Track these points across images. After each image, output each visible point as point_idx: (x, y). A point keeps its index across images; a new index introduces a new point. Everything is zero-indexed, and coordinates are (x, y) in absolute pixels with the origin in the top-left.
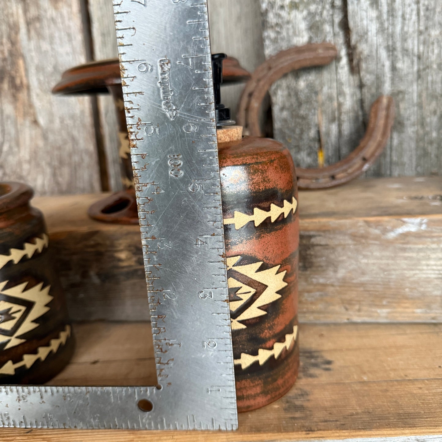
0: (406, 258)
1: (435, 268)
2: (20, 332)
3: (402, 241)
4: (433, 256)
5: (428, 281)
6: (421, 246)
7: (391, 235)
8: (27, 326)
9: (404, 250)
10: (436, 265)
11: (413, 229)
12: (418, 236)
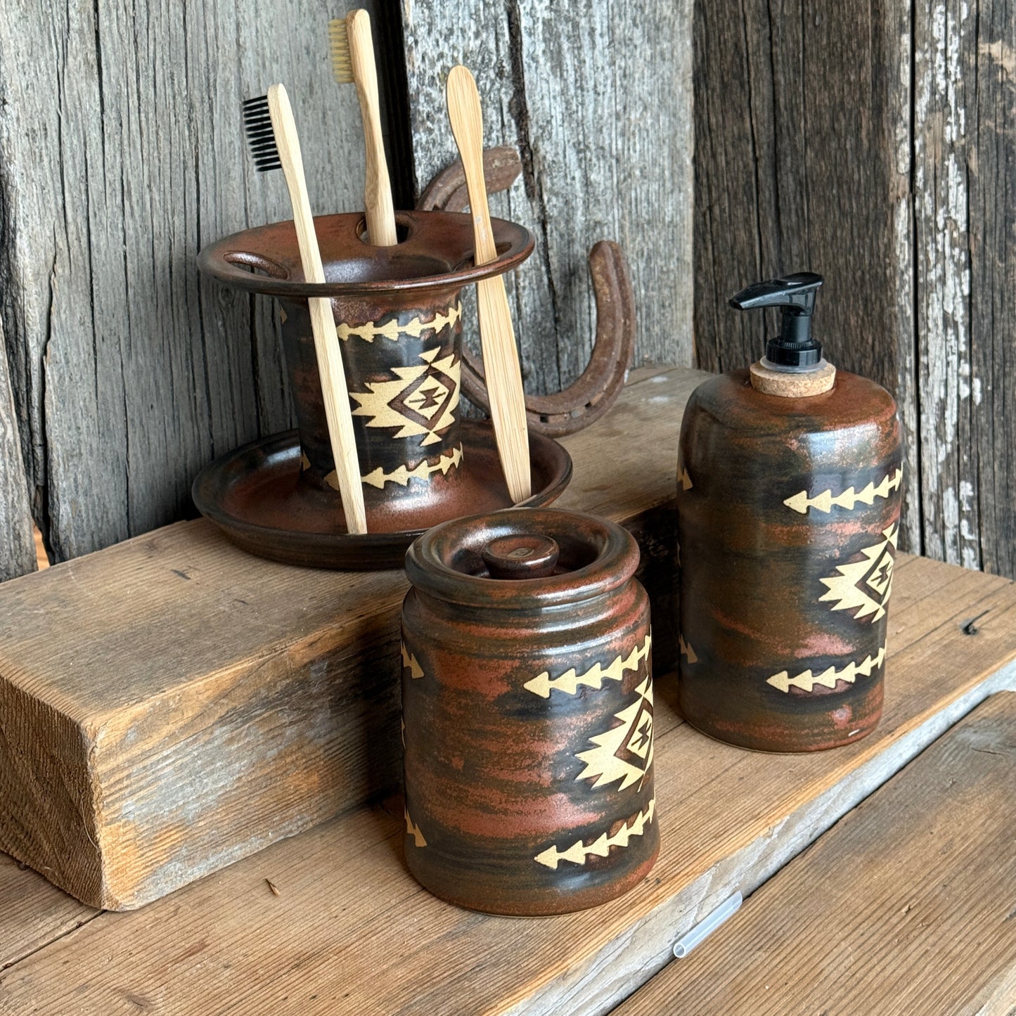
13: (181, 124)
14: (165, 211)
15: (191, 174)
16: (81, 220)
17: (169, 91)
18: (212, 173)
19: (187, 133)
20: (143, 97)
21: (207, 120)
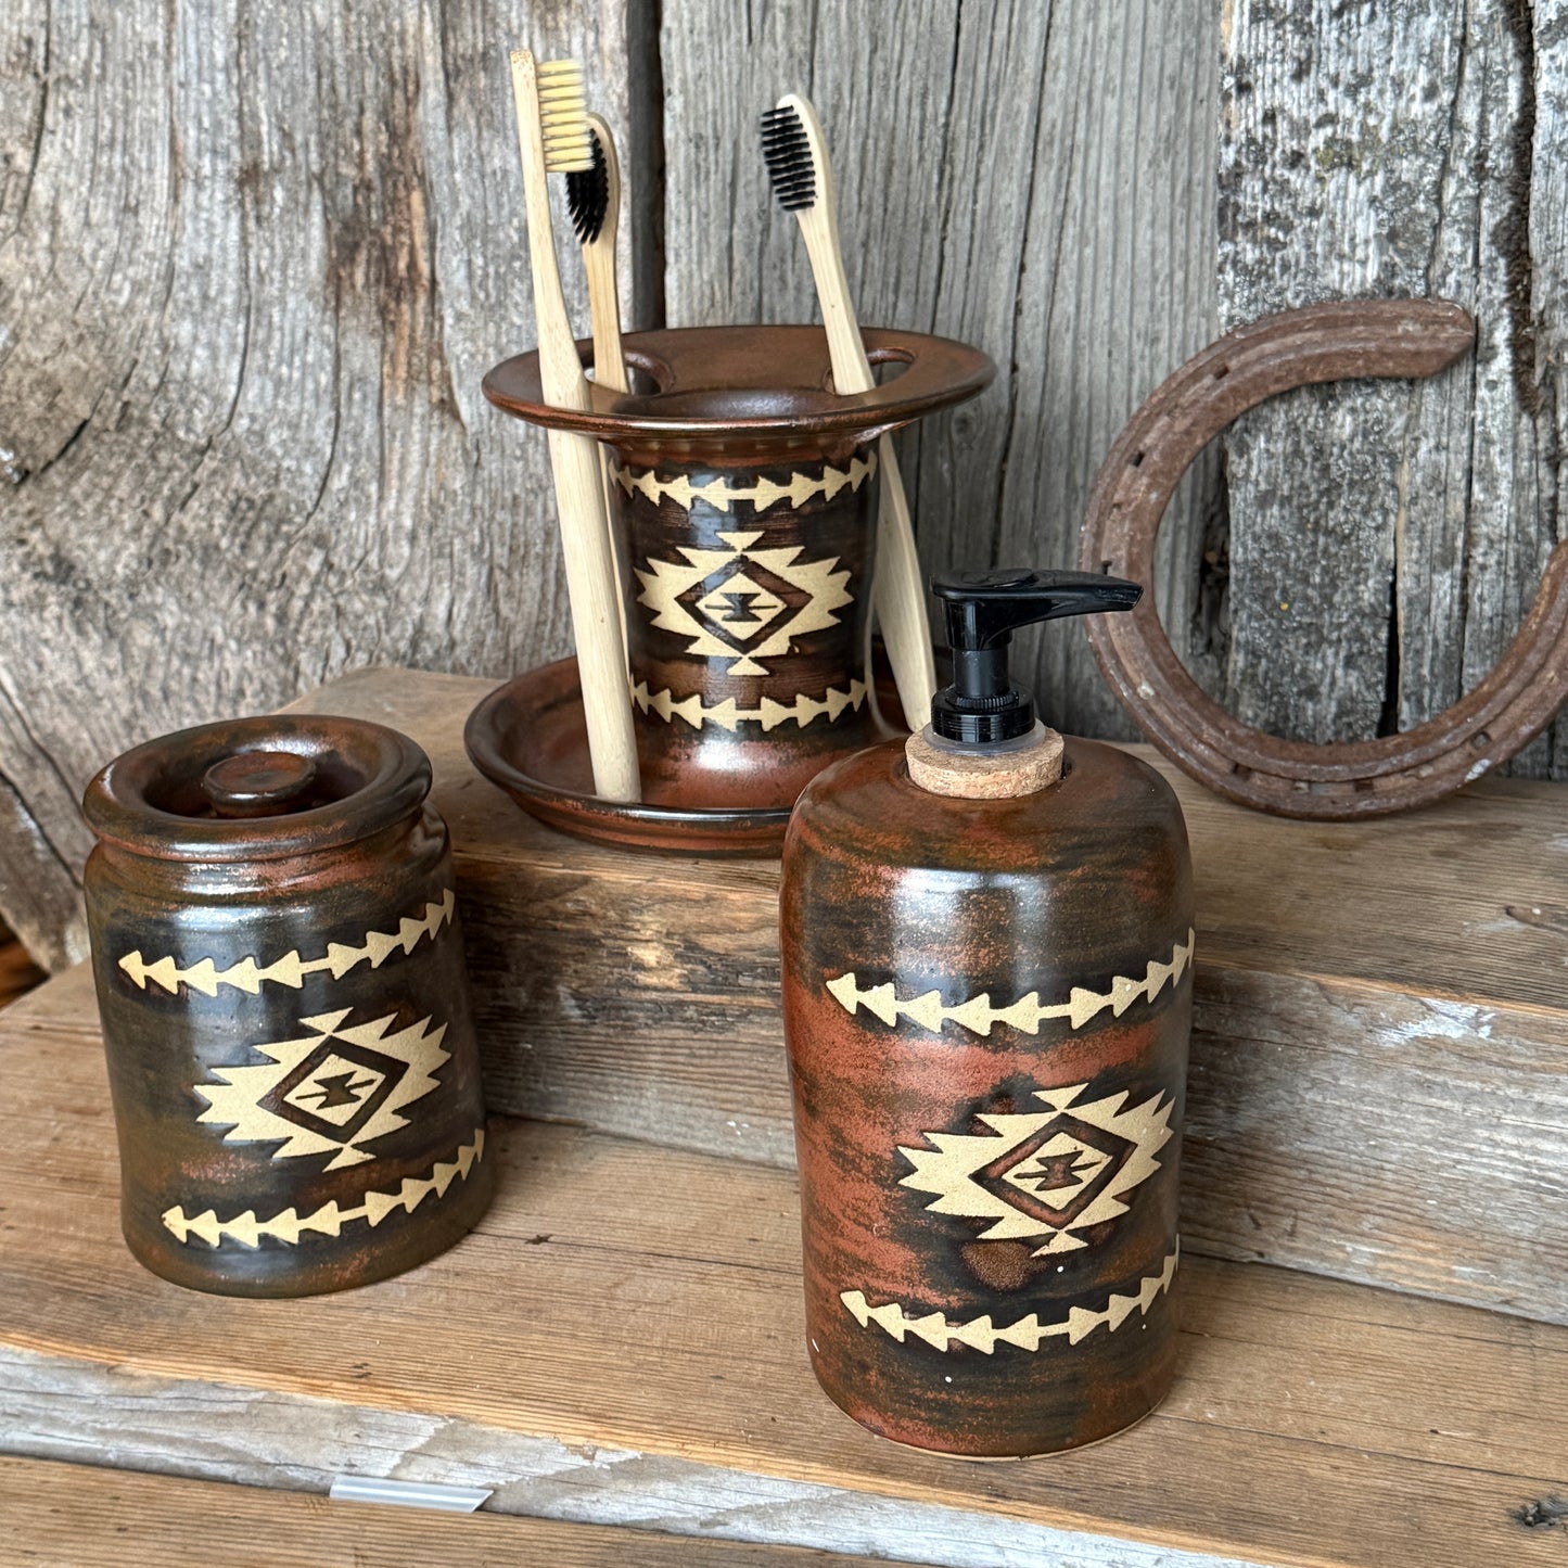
0: (1430, 1112)
1: (1514, 1154)
2: (364, 1135)
3: (1421, 1062)
4: (1509, 1119)
5: (1495, 1190)
6: (1477, 1086)
7: (1391, 1039)
8: (384, 1122)
9: (1426, 1087)
10: (1518, 1147)
11: (1455, 1033)
12: (1467, 1054)
13: (927, 165)
14: (885, 284)
15: (933, 238)
16: (752, 270)
17: (916, 113)
18: (966, 245)
19: (935, 179)
20: (874, 115)
21: (972, 165)
